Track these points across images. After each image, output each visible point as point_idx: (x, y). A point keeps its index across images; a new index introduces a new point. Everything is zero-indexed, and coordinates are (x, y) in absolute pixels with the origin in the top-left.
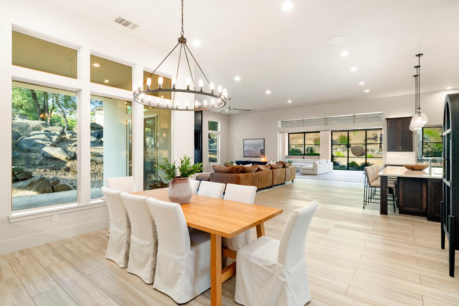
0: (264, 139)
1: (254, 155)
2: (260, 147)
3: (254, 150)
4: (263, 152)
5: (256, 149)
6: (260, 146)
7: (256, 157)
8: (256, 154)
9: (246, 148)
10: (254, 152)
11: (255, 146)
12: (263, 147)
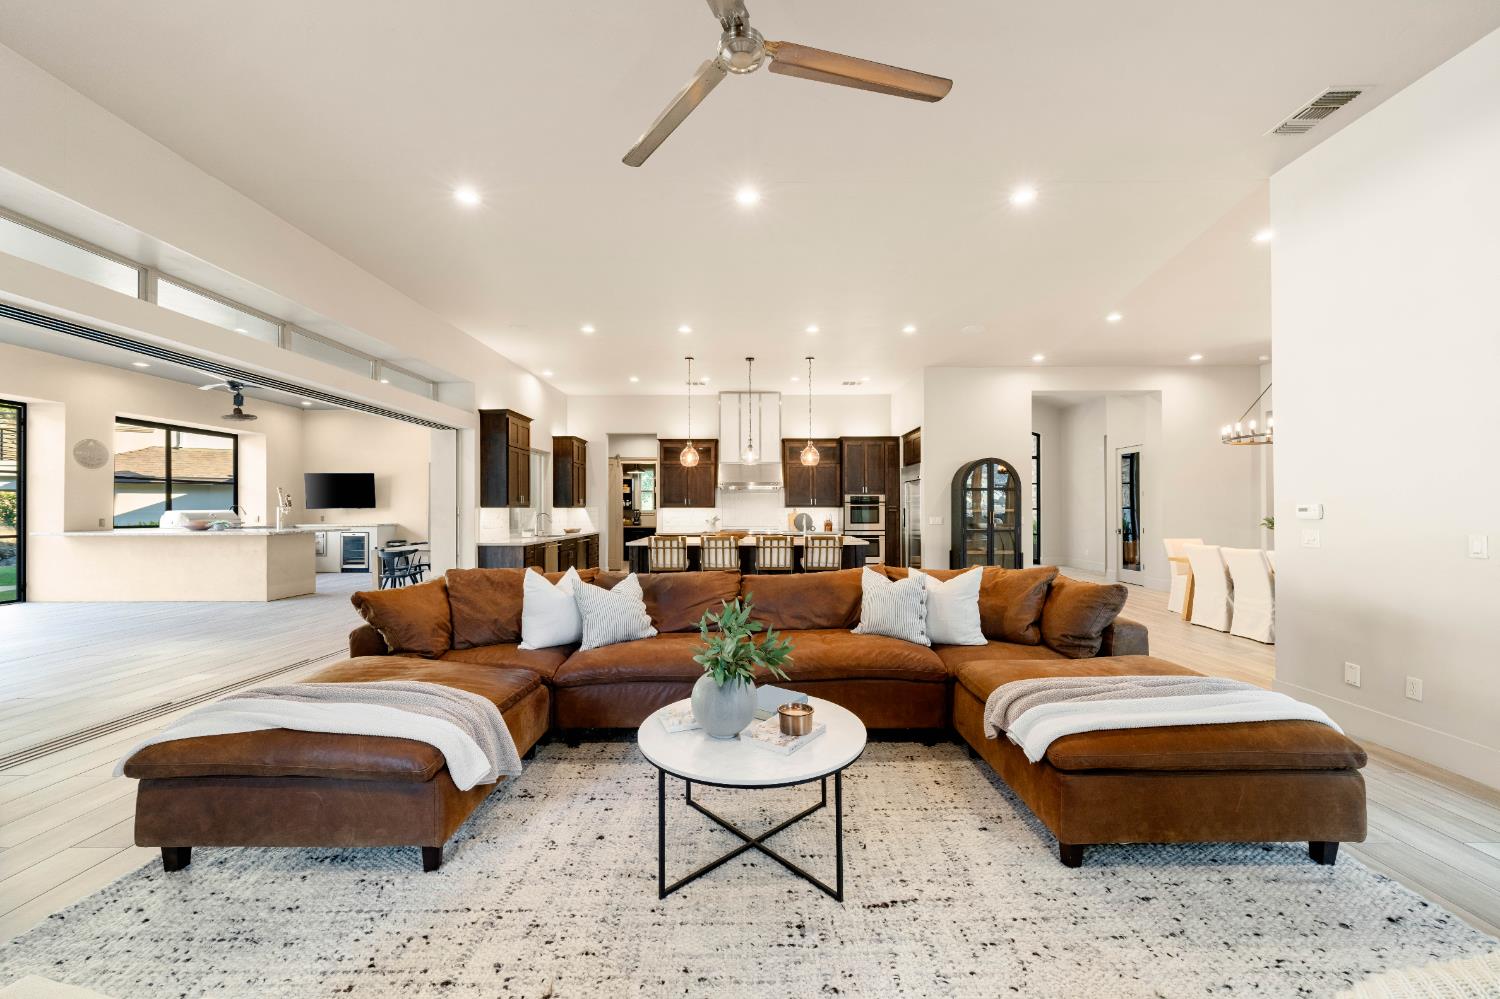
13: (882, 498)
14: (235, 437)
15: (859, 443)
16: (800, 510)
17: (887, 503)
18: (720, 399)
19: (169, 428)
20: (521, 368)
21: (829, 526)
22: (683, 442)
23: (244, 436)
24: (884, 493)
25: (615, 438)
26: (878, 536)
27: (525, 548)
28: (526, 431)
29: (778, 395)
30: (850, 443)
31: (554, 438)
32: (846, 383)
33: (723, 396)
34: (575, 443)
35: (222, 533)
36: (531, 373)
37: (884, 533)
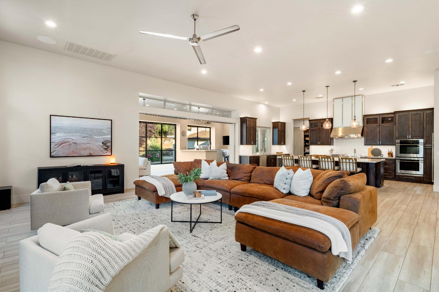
0: (111, 120)
1: (87, 153)
2: (101, 136)
3: (85, 142)
4: (108, 146)
5: (89, 139)
6: (100, 132)
7: (90, 156)
8: (90, 149)
9: (57, 137)
10: (85, 146)
11: (89, 133)
12: (110, 137)
13: (421, 141)
14: (210, 128)
15: (406, 113)
16: (374, 147)
17: (425, 144)
18: (334, 102)
19: (198, 127)
20: (258, 103)
21: (390, 154)
22: (325, 119)
23: (212, 127)
24: (423, 138)
25: (295, 121)
26: (418, 161)
27: (250, 157)
28: (254, 122)
29: (361, 96)
30: (400, 114)
31: (273, 123)
32: (393, 86)
33: (335, 100)
34: (279, 124)
35: (201, 151)
36: (262, 104)
37: (423, 159)
